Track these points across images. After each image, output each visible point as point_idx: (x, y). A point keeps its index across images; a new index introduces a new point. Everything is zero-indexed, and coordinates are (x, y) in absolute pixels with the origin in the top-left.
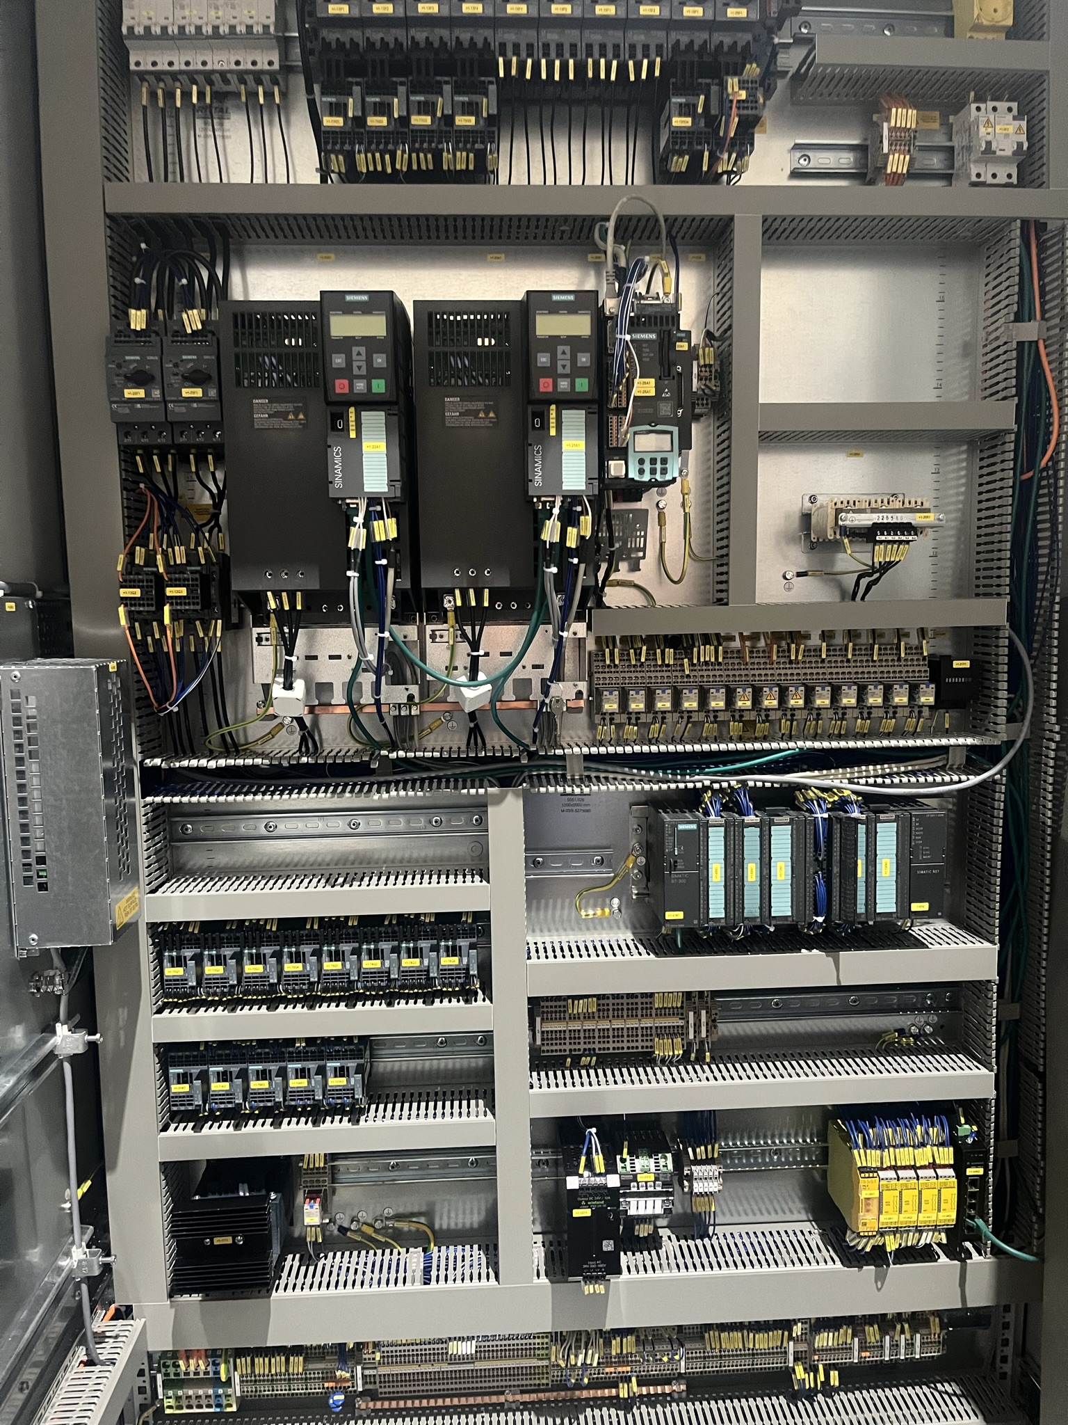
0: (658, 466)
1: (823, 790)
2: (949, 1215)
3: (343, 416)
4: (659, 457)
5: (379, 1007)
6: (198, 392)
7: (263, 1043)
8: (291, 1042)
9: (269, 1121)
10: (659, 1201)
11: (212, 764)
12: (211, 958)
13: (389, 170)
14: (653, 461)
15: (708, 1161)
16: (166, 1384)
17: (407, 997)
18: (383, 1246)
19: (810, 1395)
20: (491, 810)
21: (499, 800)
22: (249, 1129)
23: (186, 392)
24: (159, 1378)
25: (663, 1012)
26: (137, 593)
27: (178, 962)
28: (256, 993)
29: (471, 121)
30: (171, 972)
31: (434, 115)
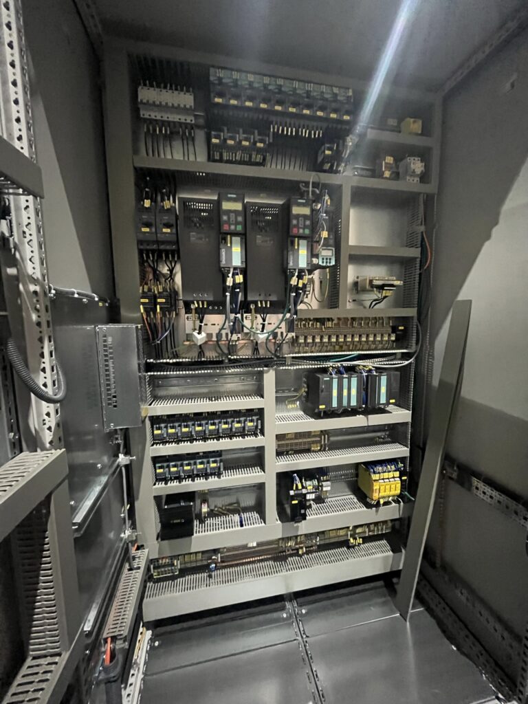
0: (328, 261)
1: (364, 366)
2: (398, 492)
3: (225, 239)
4: (329, 257)
5: (227, 440)
6: (169, 230)
7: (188, 454)
8: (198, 453)
9: (190, 479)
10: (314, 495)
11: (171, 361)
12: (170, 426)
13: (234, 159)
14: (327, 259)
15: (327, 481)
16: (154, 568)
17: (236, 436)
18: (225, 515)
19: (353, 547)
20: (265, 375)
21: (268, 371)
22: (184, 483)
23: (164, 230)
24: (152, 566)
25: (315, 436)
26: (147, 301)
27: (159, 429)
28: (186, 438)
29: (262, 145)
30: (156, 432)
31: (250, 142)
